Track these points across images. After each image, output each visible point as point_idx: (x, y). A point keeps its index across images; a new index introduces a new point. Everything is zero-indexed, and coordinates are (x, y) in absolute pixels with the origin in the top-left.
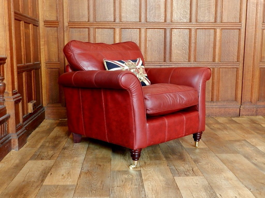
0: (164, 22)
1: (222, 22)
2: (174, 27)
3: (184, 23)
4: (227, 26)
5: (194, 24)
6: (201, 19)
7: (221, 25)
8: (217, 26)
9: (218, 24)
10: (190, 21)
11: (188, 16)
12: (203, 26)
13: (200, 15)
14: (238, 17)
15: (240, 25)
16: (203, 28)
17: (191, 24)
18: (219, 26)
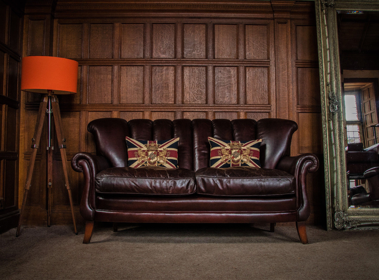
0: (173, 104)
1: (246, 104)
2: (185, 110)
3: (199, 105)
4: (253, 109)
5: (211, 106)
6: (219, 99)
7: (246, 108)
8: (240, 109)
9: (241, 107)
10: (207, 103)
11: (204, 97)
12: (222, 109)
13: (218, 95)
14: (267, 97)
15: (269, 108)
16: (223, 110)
17: (208, 106)
18: (242, 109)
